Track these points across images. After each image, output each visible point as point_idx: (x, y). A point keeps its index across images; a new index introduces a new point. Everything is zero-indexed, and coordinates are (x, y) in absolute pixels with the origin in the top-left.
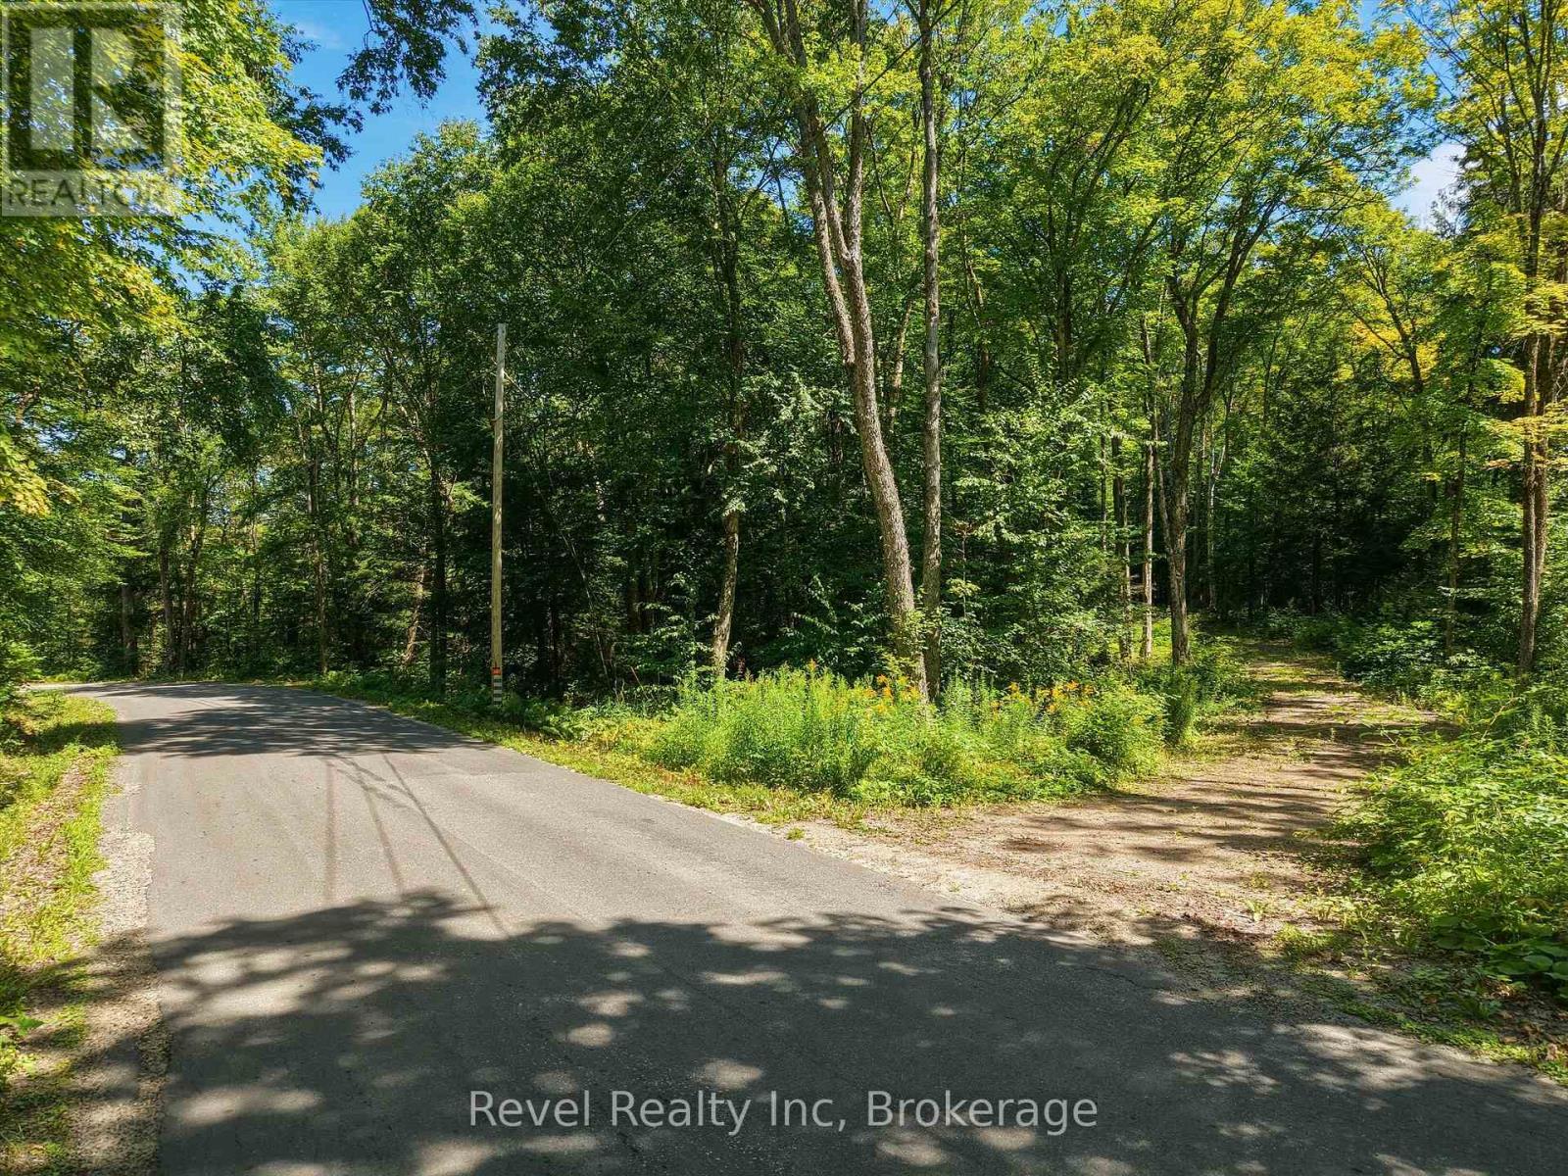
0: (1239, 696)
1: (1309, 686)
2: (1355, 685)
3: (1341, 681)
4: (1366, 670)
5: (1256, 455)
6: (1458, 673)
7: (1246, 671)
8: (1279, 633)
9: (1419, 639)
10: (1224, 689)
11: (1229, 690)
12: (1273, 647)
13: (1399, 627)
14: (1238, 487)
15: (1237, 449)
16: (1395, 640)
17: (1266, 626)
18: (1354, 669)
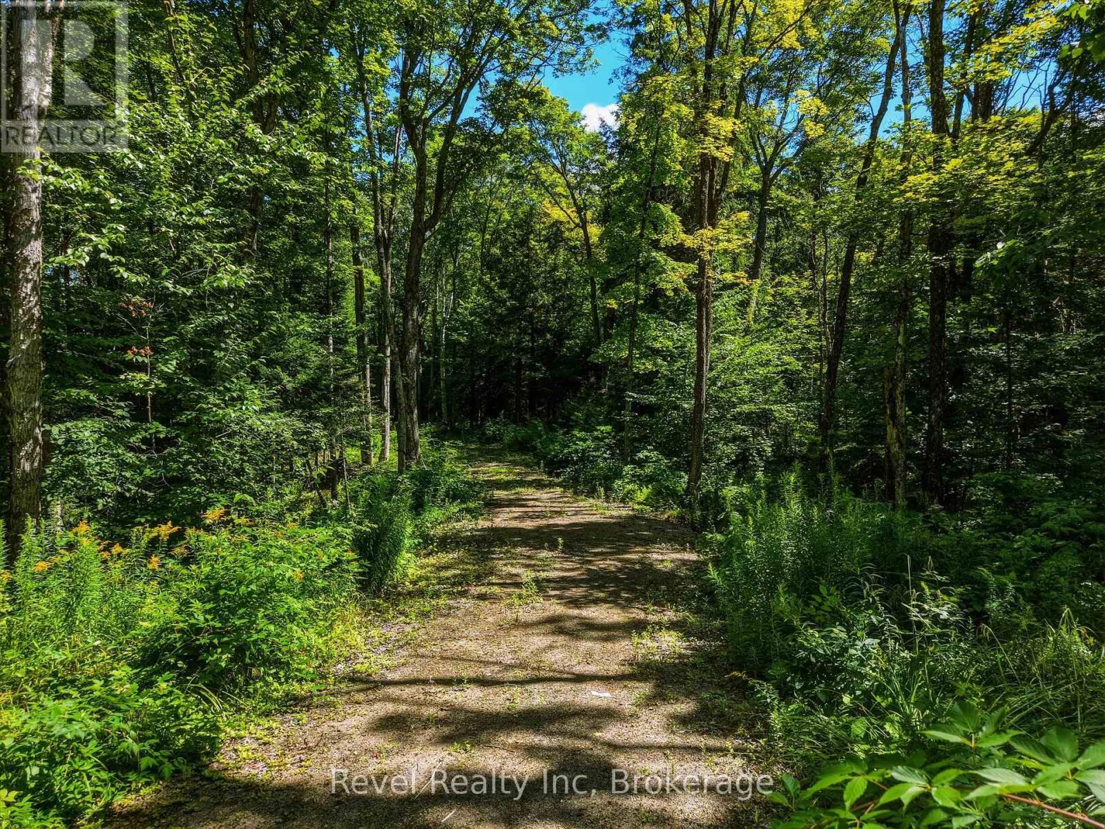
0: (463, 502)
1: (522, 483)
2: (556, 480)
3: (545, 477)
4: (564, 468)
5: (475, 299)
6: (642, 467)
7: (467, 473)
8: (495, 438)
9: (602, 440)
10: (447, 495)
11: (454, 495)
12: (488, 450)
13: (587, 431)
14: (463, 323)
15: (461, 293)
16: (584, 440)
17: (484, 434)
18: (554, 466)
